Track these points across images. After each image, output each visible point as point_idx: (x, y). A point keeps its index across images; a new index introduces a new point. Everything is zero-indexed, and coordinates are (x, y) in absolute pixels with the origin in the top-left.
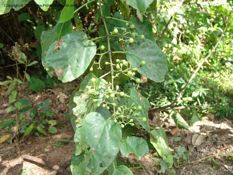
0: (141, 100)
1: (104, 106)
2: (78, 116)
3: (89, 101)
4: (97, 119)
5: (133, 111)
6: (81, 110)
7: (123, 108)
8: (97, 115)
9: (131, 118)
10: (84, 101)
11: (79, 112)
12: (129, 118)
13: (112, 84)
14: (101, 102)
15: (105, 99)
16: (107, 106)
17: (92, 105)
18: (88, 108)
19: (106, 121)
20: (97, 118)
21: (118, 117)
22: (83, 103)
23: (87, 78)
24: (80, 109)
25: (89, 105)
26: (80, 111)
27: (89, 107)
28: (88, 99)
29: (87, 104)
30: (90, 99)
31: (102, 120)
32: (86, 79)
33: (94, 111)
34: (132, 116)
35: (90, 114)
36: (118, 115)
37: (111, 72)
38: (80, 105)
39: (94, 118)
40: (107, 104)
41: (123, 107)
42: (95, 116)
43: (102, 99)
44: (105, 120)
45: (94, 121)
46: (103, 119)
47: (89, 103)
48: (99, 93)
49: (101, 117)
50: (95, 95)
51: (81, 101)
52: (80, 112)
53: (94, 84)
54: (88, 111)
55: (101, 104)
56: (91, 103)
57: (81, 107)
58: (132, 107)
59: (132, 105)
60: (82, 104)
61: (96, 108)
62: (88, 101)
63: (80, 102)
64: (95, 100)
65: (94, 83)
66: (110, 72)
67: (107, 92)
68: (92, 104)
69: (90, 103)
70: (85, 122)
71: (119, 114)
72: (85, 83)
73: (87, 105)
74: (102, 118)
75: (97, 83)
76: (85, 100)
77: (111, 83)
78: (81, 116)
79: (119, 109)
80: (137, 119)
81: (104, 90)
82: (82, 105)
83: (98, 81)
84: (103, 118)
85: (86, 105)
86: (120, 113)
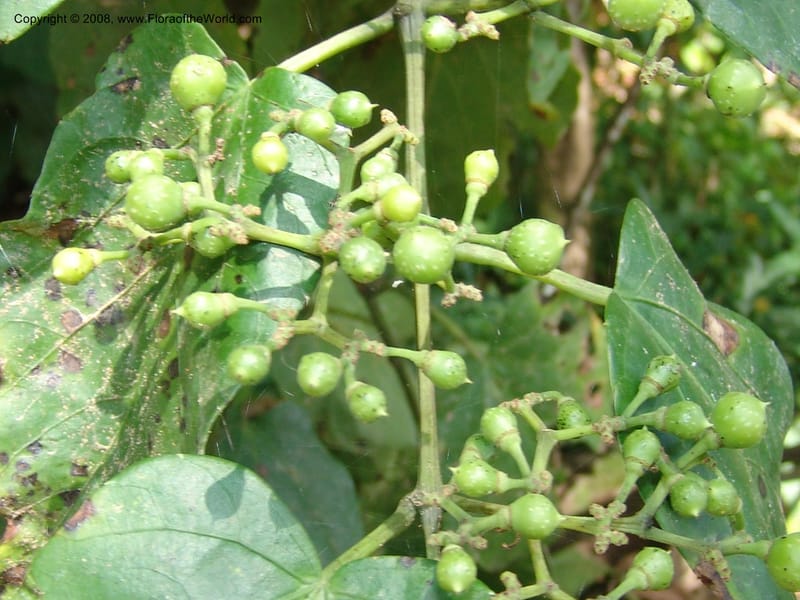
0: (721, 344)
1: (317, 372)
2: (14, 501)
3: (143, 341)
4: (227, 541)
5: (663, 458)
6: (47, 434)
7: (536, 422)
8: (223, 498)
9: (637, 544)
10: (86, 337)
11: (27, 458)
12: (620, 539)
13: (414, 133)
14: (280, 335)
15: (322, 304)
16: (354, 385)
17: (166, 383)
18: (129, 417)
19: (335, 566)
20: (221, 527)
21: (486, 522)
22: (72, 361)
23: (132, 80)
24: (41, 421)
25: (141, 379)
26: (35, 447)
27: (140, 401)
28: (134, 310)
29: (119, 369)
30: (156, 308)
31: (280, 555)
32: (114, 89)
33: (189, 449)
34: (642, 515)
35: (142, 474)
36: (478, 504)
37: (397, 19)
38: (42, 379)
39: (192, 523)
40: (351, 356)
41: (536, 408)
42: (201, 505)
43: (295, 305)
44: (315, 561)
45: (189, 560)
46: (293, 543)
47: (137, 366)
48: (259, 231)
49: (280, 523)
50: (209, 246)
51: (47, 339)
52: (35, 462)
53: (206, 127)
54: (123, 447)
55: (275, 354)
56: (164, 363)
57: (52, 401)
58: (650, 404)
59: (647, 390)
60: (59, 370)
61: (211, 406)
62: (127, 335)
63: (36, 348)
64: (204, 305)
65: (205, 115)
66: (384, 21)
67: (355, 216)
68: (174, 365)
69: (151, 354)
70: (77, 571)
71: (504, 482)
72: (98, 137)
73: (121, 382)
74: (285, 533)
75: (238, 125)
76: (98, 324)
77: (403, 120)
78: (43, 502)
79: (501, 422)
80: (716, 554)
81: (323, 203)
82: (60, 384)
83: (253, 107)
84: (297, 529)
85: (104, 388)
86: (514, 471)
